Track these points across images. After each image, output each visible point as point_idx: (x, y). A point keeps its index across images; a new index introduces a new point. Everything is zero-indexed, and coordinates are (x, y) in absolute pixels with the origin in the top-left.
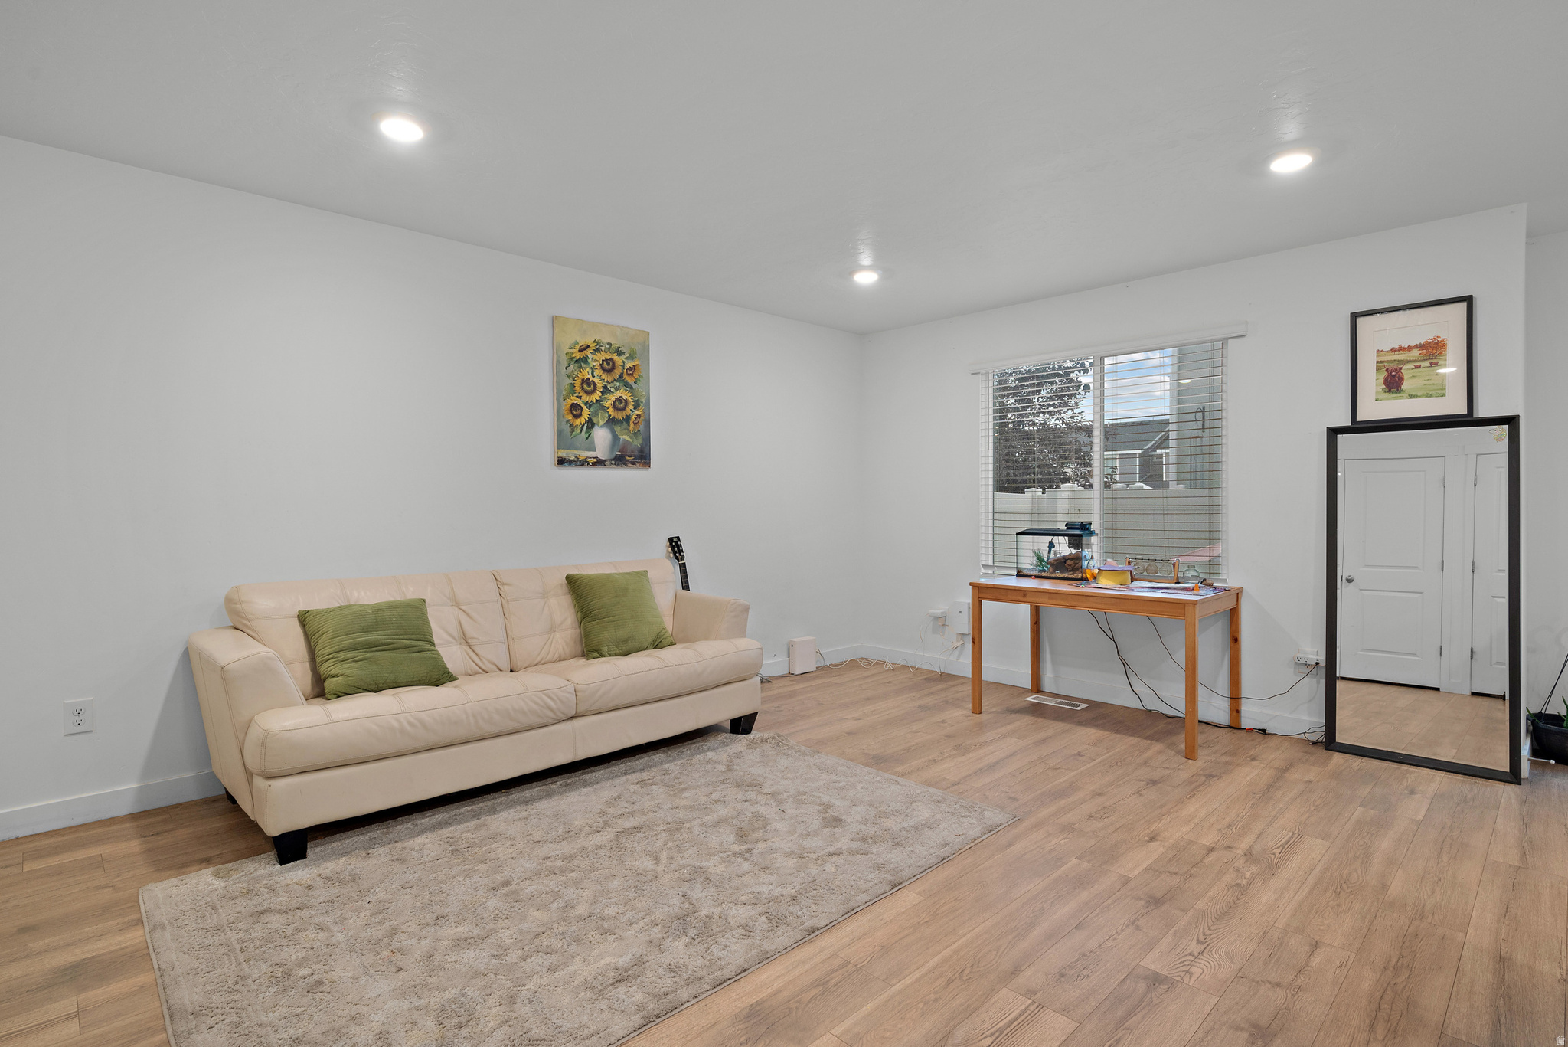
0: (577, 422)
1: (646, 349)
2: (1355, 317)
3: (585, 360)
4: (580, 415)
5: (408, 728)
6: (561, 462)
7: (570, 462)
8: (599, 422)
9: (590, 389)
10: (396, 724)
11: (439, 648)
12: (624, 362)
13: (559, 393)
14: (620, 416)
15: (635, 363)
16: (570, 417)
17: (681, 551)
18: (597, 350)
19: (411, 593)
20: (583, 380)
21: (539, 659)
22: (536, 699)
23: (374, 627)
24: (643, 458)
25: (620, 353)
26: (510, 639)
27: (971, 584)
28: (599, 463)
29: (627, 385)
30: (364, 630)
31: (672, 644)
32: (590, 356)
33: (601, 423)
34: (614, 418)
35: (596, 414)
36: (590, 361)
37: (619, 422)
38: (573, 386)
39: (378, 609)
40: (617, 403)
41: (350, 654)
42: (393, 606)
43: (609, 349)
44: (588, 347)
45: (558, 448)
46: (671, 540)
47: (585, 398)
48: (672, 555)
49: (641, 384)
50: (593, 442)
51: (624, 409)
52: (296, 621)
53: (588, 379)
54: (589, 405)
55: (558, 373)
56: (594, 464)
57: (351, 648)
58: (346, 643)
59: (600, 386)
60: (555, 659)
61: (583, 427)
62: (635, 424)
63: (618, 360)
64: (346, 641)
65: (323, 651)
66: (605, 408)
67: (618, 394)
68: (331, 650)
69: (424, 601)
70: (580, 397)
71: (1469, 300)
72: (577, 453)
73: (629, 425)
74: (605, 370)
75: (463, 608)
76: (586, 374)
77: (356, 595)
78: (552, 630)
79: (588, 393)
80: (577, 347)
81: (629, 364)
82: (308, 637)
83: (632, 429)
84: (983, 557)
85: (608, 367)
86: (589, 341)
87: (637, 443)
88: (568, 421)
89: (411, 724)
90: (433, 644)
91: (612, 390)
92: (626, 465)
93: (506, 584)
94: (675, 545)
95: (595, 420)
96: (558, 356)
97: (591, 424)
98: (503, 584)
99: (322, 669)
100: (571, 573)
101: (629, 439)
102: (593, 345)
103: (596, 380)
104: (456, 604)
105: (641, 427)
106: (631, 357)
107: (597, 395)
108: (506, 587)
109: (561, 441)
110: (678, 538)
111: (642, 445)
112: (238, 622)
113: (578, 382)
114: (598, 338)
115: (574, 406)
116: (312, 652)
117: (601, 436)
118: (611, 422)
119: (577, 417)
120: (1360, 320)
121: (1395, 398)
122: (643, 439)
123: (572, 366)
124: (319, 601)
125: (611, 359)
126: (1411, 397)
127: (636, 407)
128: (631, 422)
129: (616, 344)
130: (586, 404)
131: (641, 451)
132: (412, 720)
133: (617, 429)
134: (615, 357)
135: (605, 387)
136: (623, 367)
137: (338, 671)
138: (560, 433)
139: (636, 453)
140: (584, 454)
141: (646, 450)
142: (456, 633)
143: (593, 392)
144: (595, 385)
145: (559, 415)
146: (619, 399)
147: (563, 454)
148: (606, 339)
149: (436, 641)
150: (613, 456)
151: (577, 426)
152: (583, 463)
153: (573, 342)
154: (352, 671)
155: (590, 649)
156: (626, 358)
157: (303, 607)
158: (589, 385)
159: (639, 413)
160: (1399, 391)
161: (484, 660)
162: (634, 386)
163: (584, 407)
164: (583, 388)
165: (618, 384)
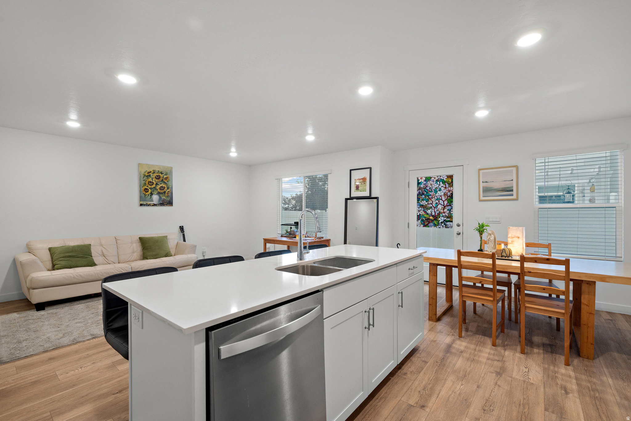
0: (147, 193)
1: (171, 172)
2: (351, 170)
3: (150, 176)
4: (148, 192)
5: (76, 277)
6: (141, 205)
7: (144, 205)
8: (154, 193)
9: (151, 184)
10: (72, 276)
11: (93, 258)
12: (163, 176)
13: (140, 185)
14: (162, 191)
15: (167, 176)
16: (144, 192)
17: (183, 230)
18: (154, 173)
19: (87, 242)
20: (149, 182)
21: (128, 260)
22: (118, 270)
23: (72, 251)
24: (170, 203)
25: (162, 173)
26: (119, 255)
27: (263, 239)
28: (155, 205)
29: (164, 182)
30: (68, 252)
31: (171, 256)
32: (151, 175)
33: (155, 194)
34: (160, 192)
35: (153, 191)
36: (151, 176)
37: (162, 193)
38: (145, 183)
39: (74, 247)
40: (161, 188)
41: (63, 259)
42: (79, 246)
43: (158, 172)
44: (151, 172)
45: (140, 201)
46: (180, 227)
47: (150, 187)
48: (180, 231)
49: (169, 182)
50: (152, 199)
51: (164, 189)
52: (48, 250)
53: (151, 181)
54: (151, 189)
55: (140, 180)
56: (153, 205)
57: (63, 257)
58: (62, 256)
59: (155, 183)
60: (134, 260)
61: (149, 195)
62: (167, 194)
63: (162, 175)
64: (62, 255)
65: (55, 258)
66: (157, 190)
67: (161, 185)
68: (57, 258)
69: (90, 245)
70: (148, 187)
71: (370, 168)
72: (147, 202)
73: (165, 194)
74: (156, 178)
75: (103, 246)
76: (150, 180)
77: (68, 243)
78: (133, 252)
79: (151, 185)
80: (147, 172)
81: (165, 177)
82: (51, 254)
83: (166, 195)
84: (278, 231)
85: (158, 177)
86: (151, 170)
87: (168, 199)
88: (144, 193)
89: (77, 276)
90: (92, 257)
91: (159, 184)
92: (164, 205)
93: (119, 240)
94: (182, 228)
95: (153, 193)
96: (140, 175)
97: (152, 194)
98: (118, 240)
99: (54, 263)
100: (140, 237)
101: (165, 198)
102: (152, 172)
103: (153, 181)
104: (102, 245)
105: (170, 194)
106: (166, 174)
107: (154, 186)
108: (119, 241)
109: (141, 199)
110: (183, 226)
111: (170, 200)
112: (29, 250)
113: (147, 182)
114: (154, 169)
115: (146, 189)
116: (52, 258)
117: (155, 198)
118: (159, 193)
119: (146, 192)
120: (352, 171)
121: (358, 191)
122: (170, 198)
123: (145, 178)
124: (56, 244)
125: (159, 175)
126: (361, 191)
127: (168, 188)
128: (166, 193)
129: (160, 170)
130: (150, 188)
131: (170, 201)
132: (77, 275)
133: (161, 195)
134: (160, 175)
135: (157, 183)
136: (163, 177)
137: (59, 263)
138: (141, 197)
139: (168, 202)
140: (149, 203)
141: (171, 201)
142: (100, 253)
143: (152, 185)
144: (153, 183)
145: (140, 191)
146: (162, 187)
147: (142, 203)
148: (157, 169)
149: (93, 255)
150: (160, 203)
151: (147, 195)
152: (149, 205)
153: (145, 171)
154: (63, 263)
155: (144, 257)
156: (164, 175)
157: (50, 246)
158: (151, 183)
159: (169, 190)
160: (358, 190)
161: (110, 261)
162: (167, 183)
163: (149, 189)
164: (149, 184)
165: (161, 182)
